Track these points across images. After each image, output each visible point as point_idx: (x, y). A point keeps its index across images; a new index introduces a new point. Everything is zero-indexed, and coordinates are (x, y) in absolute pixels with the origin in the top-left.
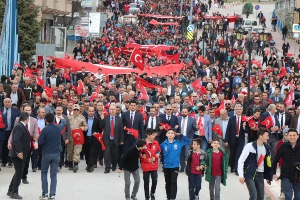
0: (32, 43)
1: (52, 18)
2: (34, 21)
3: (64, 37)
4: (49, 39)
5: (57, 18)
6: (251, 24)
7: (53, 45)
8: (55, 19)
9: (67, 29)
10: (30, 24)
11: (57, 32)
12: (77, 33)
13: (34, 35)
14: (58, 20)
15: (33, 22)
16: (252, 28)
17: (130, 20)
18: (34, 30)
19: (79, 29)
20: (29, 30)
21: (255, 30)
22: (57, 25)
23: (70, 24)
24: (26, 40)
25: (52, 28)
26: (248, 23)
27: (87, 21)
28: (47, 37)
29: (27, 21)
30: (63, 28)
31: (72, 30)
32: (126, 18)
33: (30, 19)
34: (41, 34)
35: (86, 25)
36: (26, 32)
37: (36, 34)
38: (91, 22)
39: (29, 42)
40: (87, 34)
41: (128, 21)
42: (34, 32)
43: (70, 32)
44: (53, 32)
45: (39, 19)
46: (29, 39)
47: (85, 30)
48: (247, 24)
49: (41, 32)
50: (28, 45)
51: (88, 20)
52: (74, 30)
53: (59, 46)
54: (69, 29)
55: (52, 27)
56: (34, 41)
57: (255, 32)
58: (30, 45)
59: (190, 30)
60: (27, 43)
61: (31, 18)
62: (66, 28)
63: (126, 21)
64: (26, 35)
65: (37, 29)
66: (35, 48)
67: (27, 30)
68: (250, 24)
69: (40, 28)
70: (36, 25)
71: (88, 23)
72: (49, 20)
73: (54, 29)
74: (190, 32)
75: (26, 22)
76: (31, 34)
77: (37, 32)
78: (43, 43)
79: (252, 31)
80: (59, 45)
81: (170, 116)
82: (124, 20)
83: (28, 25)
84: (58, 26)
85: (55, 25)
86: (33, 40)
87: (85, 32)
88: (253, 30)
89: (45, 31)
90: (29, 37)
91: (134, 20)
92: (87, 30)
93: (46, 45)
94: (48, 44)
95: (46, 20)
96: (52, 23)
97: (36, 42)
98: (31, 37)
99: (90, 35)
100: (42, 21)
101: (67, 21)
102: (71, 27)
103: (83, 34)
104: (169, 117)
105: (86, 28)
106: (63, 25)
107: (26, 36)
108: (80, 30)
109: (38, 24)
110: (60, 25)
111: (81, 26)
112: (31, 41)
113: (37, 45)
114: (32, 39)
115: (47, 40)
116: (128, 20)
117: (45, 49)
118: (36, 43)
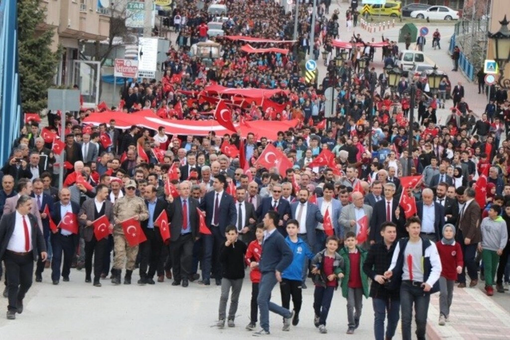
0: (42, 89)
1: (75, 46)
2: (44, 50)
3: (95, 79)
4: (71, 81)
5: (84, 46)
6: (414, 59)
7: (76, 91)
8: (81, 48)
9: (102, 65)
10: (39, 55)
11: (85, 70)
12: (118, 71)
13: (45, 74)
14: (86, 49)
15: (43, 52)
16: (414, 65)
17: (208, 50)
18: (45, 65)
19: (122, 65)
20: (37, 66)
21: (420, 69)
22: (85, 58)
23: (106, 56)
24: (32, 82)
25: (76, 63)
26: (409, 57)
27: (136, 51)
28: (68, 79)
29: (33, 50)
30: (94, 62)
31: (109, 66)
32: (202, 48)
33: (38, 48)
34: (57, 72)
35: (133, 58)
36: (31, 69)
37: (48, 73)
38: (141, 54)
39: (36, 87)
40: (134, 74)
41: (205, 52)
42: (45, 69)
43: (105, 69)
44: (78, 71)
45: (53, 47)
46: (37, 82)
47: (132, 67)
48: (406, 59)
49: (57, 70)
50: (34, 91)
51: (137, 50)
52: (113, 66)
53: (87, 94)
54: (105, 64)
55: (76, 61)
56: (45, 84)
57: (420, 73)
58: (37, 90)
59: (310, 69)
60: (33, 88)
61: (41, 46)
62: (99, 63)
63: (202, 52)
64: (31, 74)
65: (50, 64)
66: (47, 96)
67: (33, 66)
68: (411, 60)
69: (56, 62)
70: (48, 58)
71: (137, 54)
72: (70, 49)
73: (78, 65)
74: (310, 71)
75: (32, 53)
76: (40, 73)
77: (50, 70)
78: (60, 88)
79: (416, 71)
80: (87, 92)
81: (278, 201)
82: (198, 49)
83: (35, 58)
84: (87, 59)
85: (80, 58)
86: (43, 82)
87: (131, 70)
88: (417, 69)
89: (64, 68)
90: (37, 78)
91: (214, 51)
92: (135, 67)
93: (64, 91)
94: (68, 90)
95: (65, 48)
96: (75, 54)
97: (49, 86)
98: (39, 77)
99: (140, 75)
100: (58, 51)
101: (102, 51)
102: (108, 61)
103: (129, 73)
104: (276, 202)
105: (133, 63)
106: (94, 58)
107: (32, 77)
108: (124, 66)
109: (52, 57)
110: (89, 58)
111: (125, 61)
112: (38, 85)
113: (50, 91)
114: (41, 81)
115: (68, 83)
116: (204, 50)
117: (64, 98)
118: (48, 88)
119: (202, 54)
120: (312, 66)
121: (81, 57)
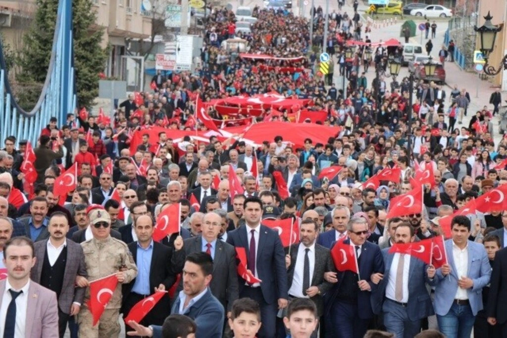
0: (94, 80)
1: (122, 44)
2: (96, 48)
3: (140, 71)
4: (119, 74)
5: (130, 44)
6: (413, 51)
7: (124, 83)
8: (127, 45)
9: (145, 59)
10: (92, 52)
11: (131, 64)
12: (159, 65)
13: (97, 67)
14: (132, 46)
15: (95, 49)
16: (414, 57)
17: (236, 46)
18: (96, 60)
19: (162, 59)
20: (90, 61)
21: (419, 59)
22: (131, 54)
23: (149, 52)
24: (85, 75)
25: (123, 59)
26: (409, 49)
27: (174, 47)
28: (116, 72)
29: (86, 48)
30: (138, 57)
31: (151, 60)
32: (231, 44)
33: (90, 45)
34: (108, 66)
35: (172, 54)
36: (84, 64)
37: (99, 67)
38: (179, 49)
39: (89, 79)
40: (173, 67)
41: (233, 47)
42: (97, 63)
43: (149, 63)
44: (125, 65)
45: (103, 45)
46: (89, 74)
47: (171, 61)
48: (407, 51)
49: (107, 65)
50: (87, 82)
51: (176, 46)
52: (155, 60)
53: (133, 85)
54: (148, 59)
55: (123, 56)
56: (96, 76)
57: (419, 63)
58: (90, 82)
59: (324, 61)
60: (86, 80)
61: (93, 44)
62: (143, 58)
63: (231, 47)
64: (85, 68)
65: (101, 59)
66: (98, 86)
67: (86, 61)
68: (411, 52)
69: (105, 58)
70: (99, 54)
71: (175, 50)
72: (118, 46)
73: (125, 60)
74: (324, 63)
75: (85, 50)
76: (92, 67)
77: (101, 64)
78: (109, 79)
79: (415, 62)
80: (133, 83)
82: (228, 46)
83: (88, 54)
84: (132, 55)
85: (126, 54)
86: (95, 75)
87: (170, 64)
88: (416, 59)
89: (113, 63)
90: (90, 72)
91: (241, 46)
92: (174, 61)
93: (113, 82)
94: (117, 81)
95: (114, 46)
96: (122, 50)
97: (101, 77)
98: (92, 70)
99: (178, 68)
100: (108, 48)
101: (145, 48)
102: (151, 56)
103: (168, 66)
105: (172, 57)
106: (139, 54)
107: (85, 70)
108: (164, 60)
109: (102, 53)
110: (135, 53)
111: (165, 56)
112: (91, 77)
113: (101, 83)
114: (93, 74)
115: (116, 75)
116: (233, 45)
117: (113, 88)
118: (99, 79)
119: (231, 50)
120: (325, 58)
121: (128, 53)
